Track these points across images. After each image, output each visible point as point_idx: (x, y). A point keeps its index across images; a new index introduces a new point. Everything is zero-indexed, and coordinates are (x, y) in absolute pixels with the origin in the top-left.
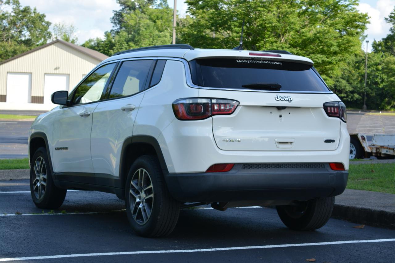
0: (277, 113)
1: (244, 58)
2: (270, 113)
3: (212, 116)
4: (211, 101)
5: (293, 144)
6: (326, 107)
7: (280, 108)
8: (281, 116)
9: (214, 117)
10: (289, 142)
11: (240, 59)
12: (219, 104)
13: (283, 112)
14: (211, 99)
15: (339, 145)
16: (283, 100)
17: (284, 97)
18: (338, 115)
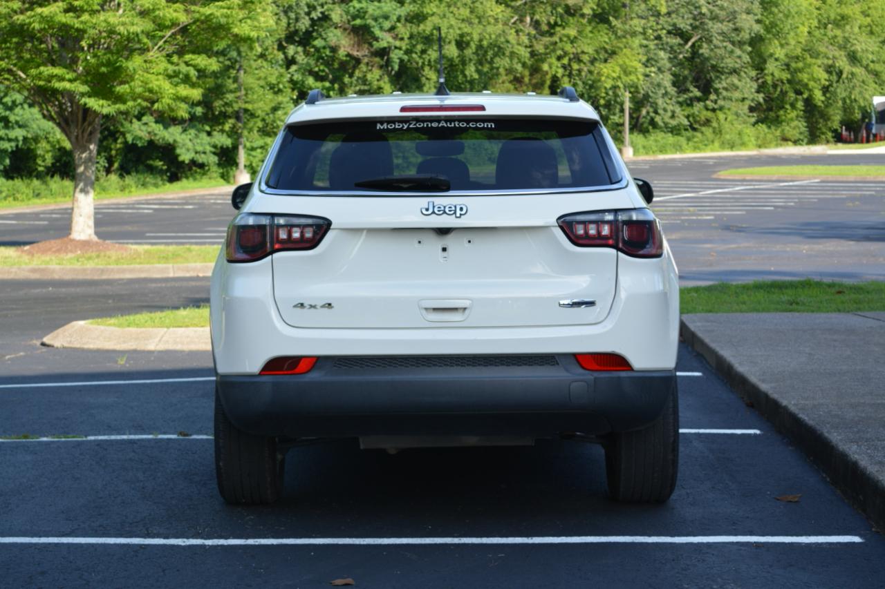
0: (436, 243)
1: (396, 119)
2: (417, 242)
3: (271, 253)
4: (273, 220)
5: (467, 311)
6: (567, 224)
7: (443, 232)
8: (444, 250)
9: (276, 255)
10: (461, 308)
11: (386, 122)
12: (290, 227)
13: (449, 241)
14: (273, 215)
15: (612, 311)
16: (441, 212)
17: (445, 207)
18: (611, 242)
